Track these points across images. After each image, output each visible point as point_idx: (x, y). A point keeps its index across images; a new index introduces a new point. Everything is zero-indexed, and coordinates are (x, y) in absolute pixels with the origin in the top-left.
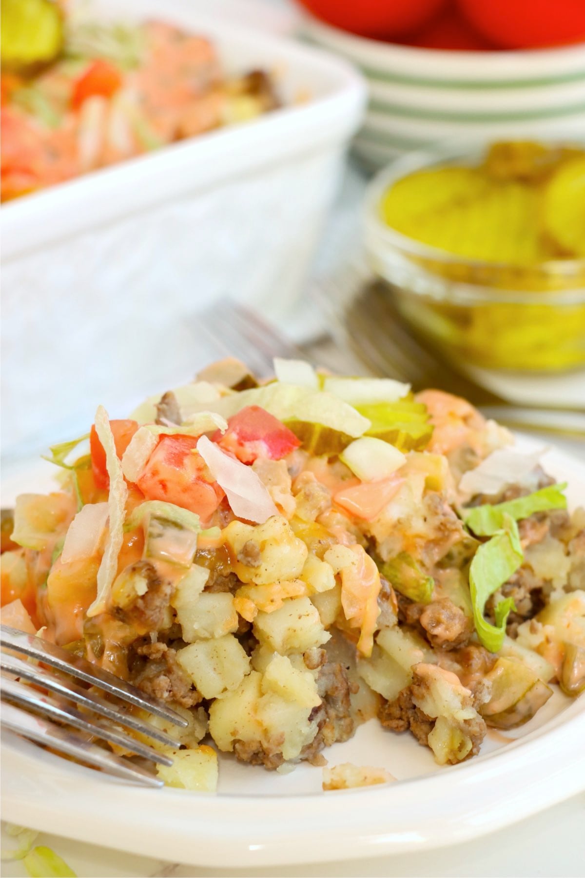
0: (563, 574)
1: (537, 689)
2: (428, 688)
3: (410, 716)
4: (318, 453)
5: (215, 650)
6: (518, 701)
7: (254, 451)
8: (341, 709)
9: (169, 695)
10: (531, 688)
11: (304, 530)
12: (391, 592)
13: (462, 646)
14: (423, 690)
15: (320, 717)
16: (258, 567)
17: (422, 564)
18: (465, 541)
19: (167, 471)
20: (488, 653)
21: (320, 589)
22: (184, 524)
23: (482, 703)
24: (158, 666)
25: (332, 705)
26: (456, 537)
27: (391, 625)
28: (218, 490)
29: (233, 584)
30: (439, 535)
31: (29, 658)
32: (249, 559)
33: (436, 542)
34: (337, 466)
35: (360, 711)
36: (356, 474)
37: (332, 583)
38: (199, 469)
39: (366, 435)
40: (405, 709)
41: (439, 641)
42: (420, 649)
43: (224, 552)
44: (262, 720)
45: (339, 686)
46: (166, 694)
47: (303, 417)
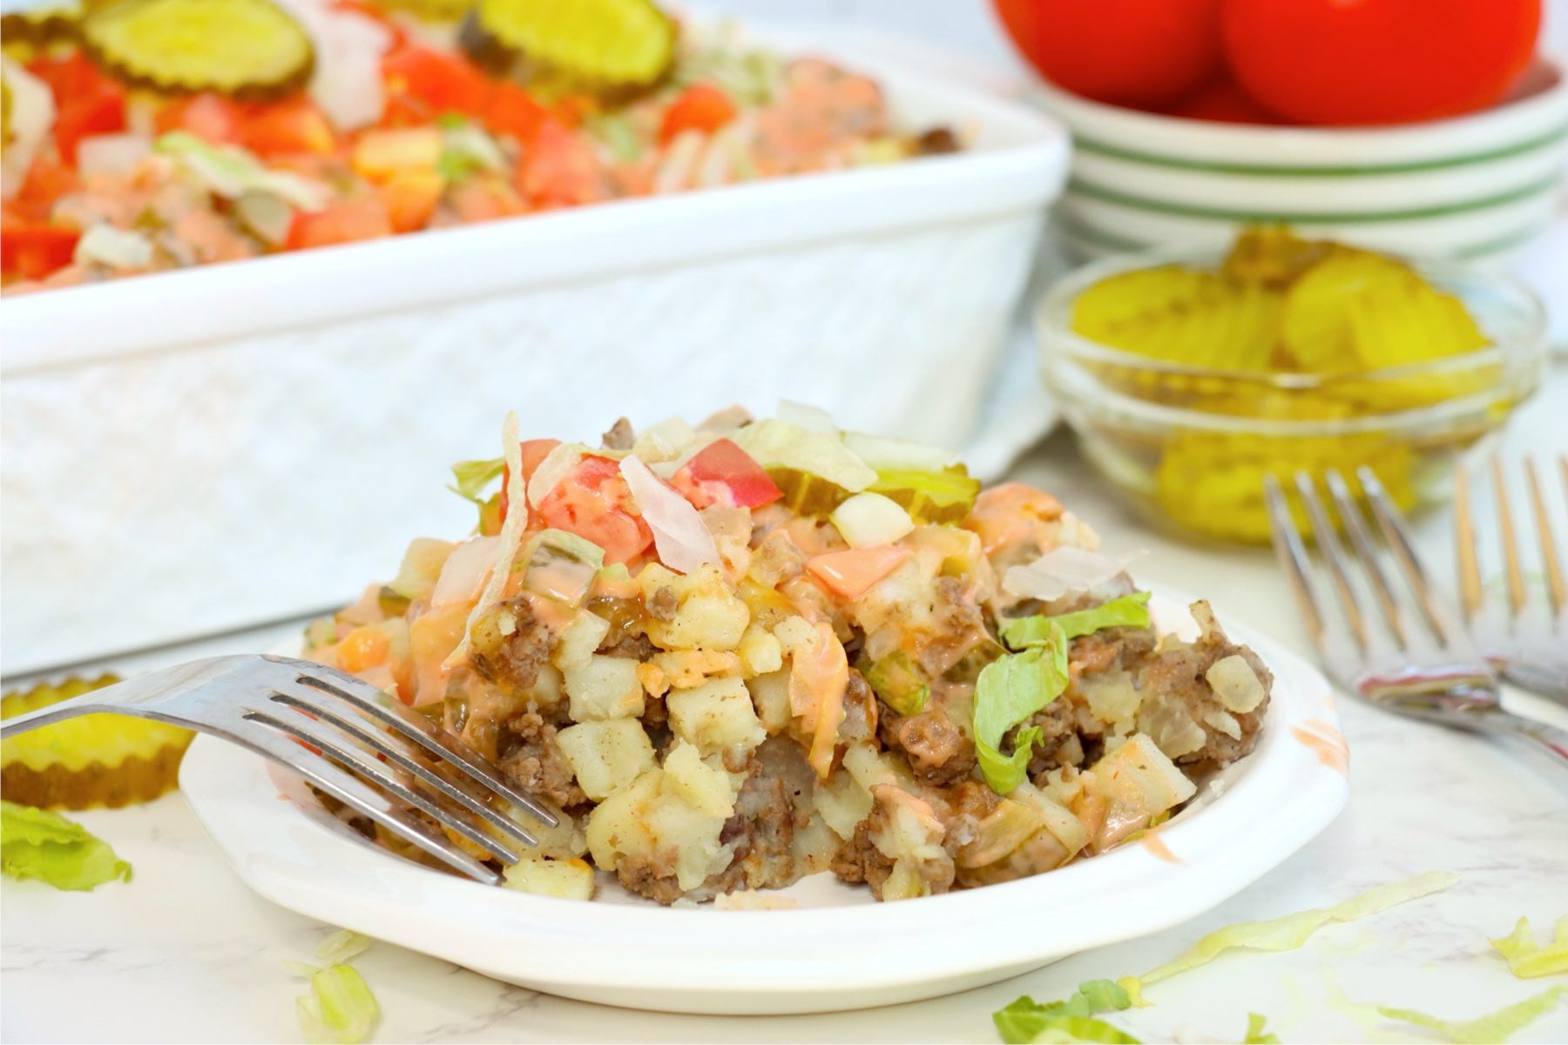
0: (1128, 713)
1: (1041, 838)
2: (888, 817)
3: (866, 858)
4: (805, 513)
5: (607, 733)
6: (1013, 852)
7: (711, 494)
8: (774, 840)
9: (537, 783)
10: (1032, 836)
11: (755, 596)
12: (867, 693)
13: (958, 780)
14: (881, 820)
15: (741, 841)
16: (671, 621)
17: (922, 670)
18: (987, 647)
19: (576, 494)
20: (992, 794)
21: (758, 669)
22: (581, 556)
23: (959, 845)
24: (533, 749)
25: (763, 834)
26: (974, 638)
27: (860, 737)
28: (644, 529)
29: (646, 651)
30: (950, 632)
31: (378, 720)
32: (659, 608)
33: (945, 643)
34: (826, 529)
35: (810, 856)
36: (847, 541)
37: (777, 664)
38: (621, 497)
39: (867, 490)
40: (860, 849)
41: (919, 764)
42: (894, 774)
43: (635, 604)
44: (649, 824)
45: (775, 807)
46: (532, 782)
47: (791, 463)
